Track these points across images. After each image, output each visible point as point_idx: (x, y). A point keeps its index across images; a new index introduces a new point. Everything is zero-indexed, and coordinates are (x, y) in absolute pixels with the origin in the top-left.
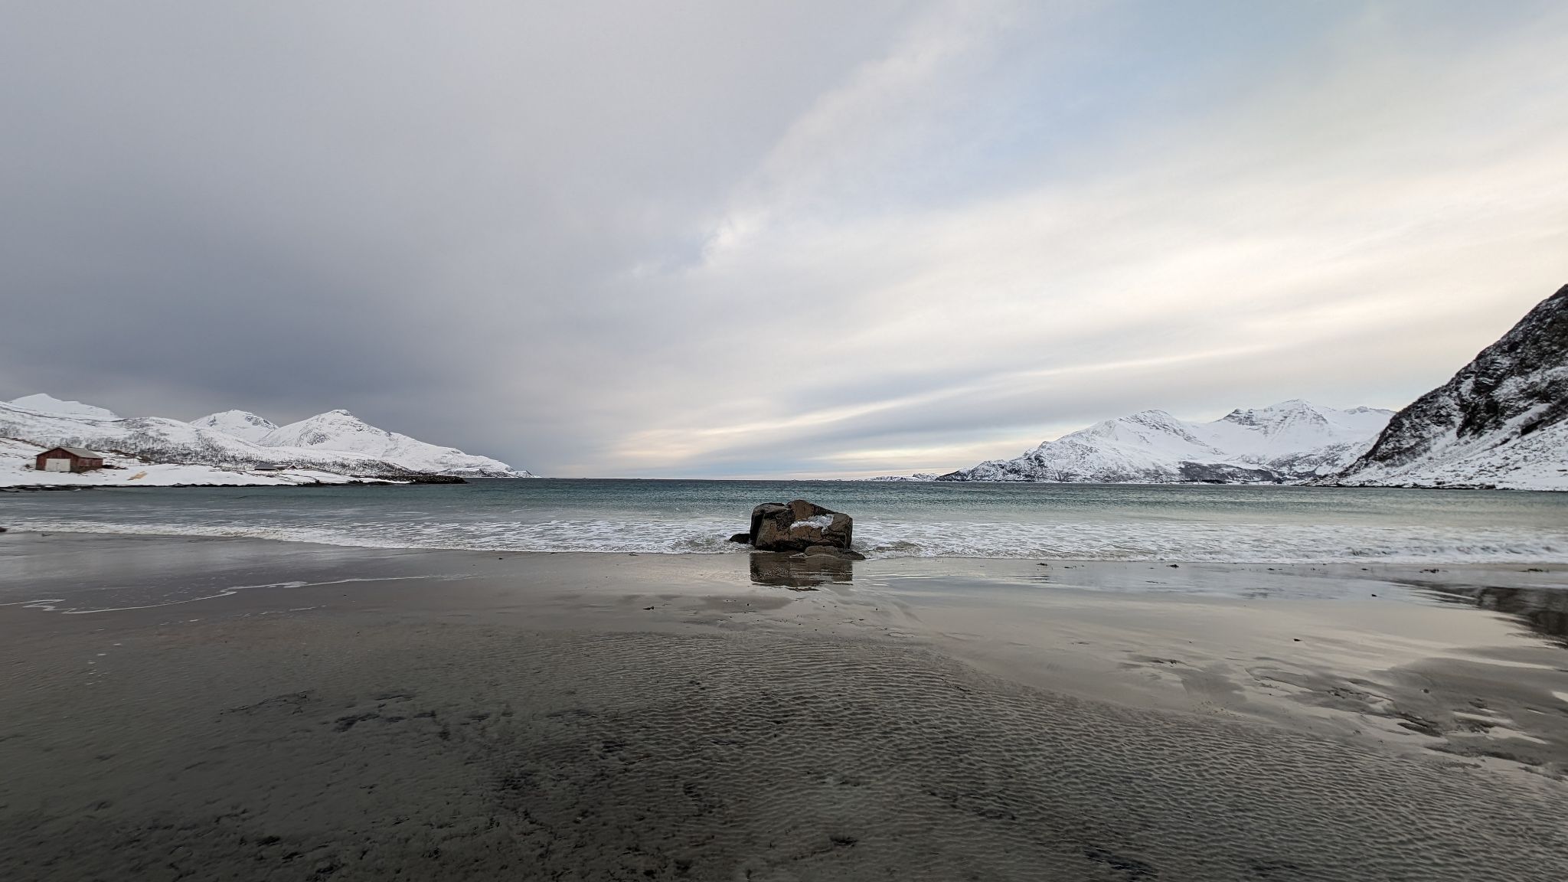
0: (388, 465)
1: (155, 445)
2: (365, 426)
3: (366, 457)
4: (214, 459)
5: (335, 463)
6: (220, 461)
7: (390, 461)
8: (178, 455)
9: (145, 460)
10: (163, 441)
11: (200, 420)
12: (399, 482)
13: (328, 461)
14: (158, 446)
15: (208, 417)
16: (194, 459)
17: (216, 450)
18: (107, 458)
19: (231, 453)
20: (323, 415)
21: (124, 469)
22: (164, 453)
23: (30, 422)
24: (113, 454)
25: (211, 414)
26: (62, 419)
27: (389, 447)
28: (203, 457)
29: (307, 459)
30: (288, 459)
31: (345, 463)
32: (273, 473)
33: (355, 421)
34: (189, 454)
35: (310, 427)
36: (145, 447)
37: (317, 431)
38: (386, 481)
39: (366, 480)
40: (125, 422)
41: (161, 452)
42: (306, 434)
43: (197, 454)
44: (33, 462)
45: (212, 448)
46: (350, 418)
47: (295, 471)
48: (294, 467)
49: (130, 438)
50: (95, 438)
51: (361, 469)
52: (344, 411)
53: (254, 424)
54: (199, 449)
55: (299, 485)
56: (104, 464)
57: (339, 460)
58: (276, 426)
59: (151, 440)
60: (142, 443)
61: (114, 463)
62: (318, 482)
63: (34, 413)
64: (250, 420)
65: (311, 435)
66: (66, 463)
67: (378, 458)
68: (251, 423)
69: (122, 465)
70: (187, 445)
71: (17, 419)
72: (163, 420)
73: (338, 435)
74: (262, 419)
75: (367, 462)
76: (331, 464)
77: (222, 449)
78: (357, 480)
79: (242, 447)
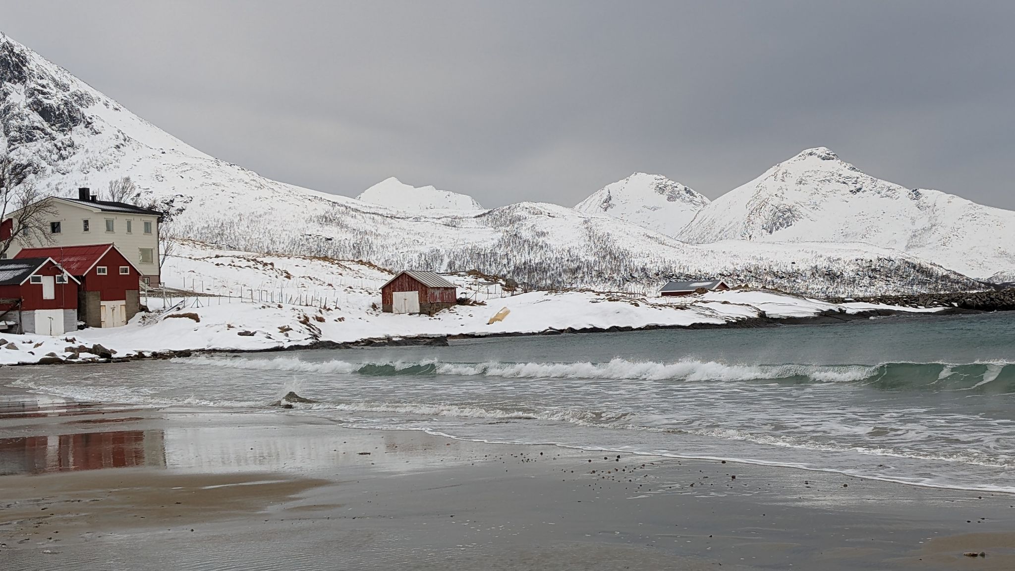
0: (921, 270)
1: (532, 256)
2: (866, 181)
3: (872, 253)
4: (615, 275)
5: (815, 271)
6: (625, 280)
7: (922, 258)
8: (565, 271)
9: (510, 287)
10: (542, 247)
11: (590, 200)
13: (802, 267)
14: (535, 258)
15: (599, 192)
16: (586, 279)
17: (616, 257)
18: (462, 285)
19: (638, 263)
20: (785, 165)
21: (482, 304)
22: (545, 271)
24: (470, 279)
25: (602, 188)
26: (417, 219)
27: (919, 225)
28: (600, 274)
29: (764, 265)
30: (731, 268)
31: (835, 268)
32: (689, 300)
33: (846, 172)
34: (579, 268)
35: (764, 195)
36: (519, 259)
37: (776, 201)
39: (852, 308)
40: (490, 216)
41: (541, 269)
42: (758, 209)
43: (590, 267)
44: (378, 299)
45: (610, 253)
46: (835, 165)
47: (725, 295)
48: (724, 287)
49: (500, 246)
50: (458, 250)
51: (866, 281)
52: (822, 151)
53: (669, 199)
54: (592, 259)
55: (729, 325)
56: (458, 296)
57: (822, 264)
58: (706, 199)
59: (526, 246)
60: (515, 253)
61: (471, 295)
62: (762, 315)
63: (385, 213)
64: (662, 190)
65: (766, 213)
66: (412, 298)
67: (898, 254)
68: (664, 197)
69: (480, 298)
70: (575, 252)
72: (538, 206)
73: (815, 207)
74: (681, 187)
75: (876, 264)
76: (809, 274)
77: (625, 254)
78: (835, 307)
79: (654, 248)
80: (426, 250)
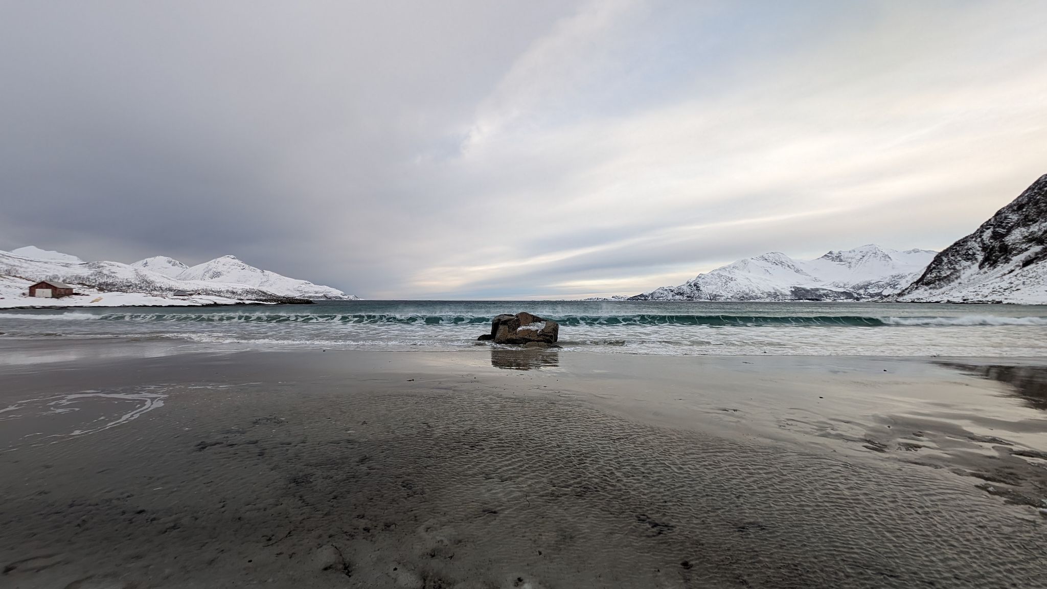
0: (263, 292)
1: (108, 280)
2: (246, 266)
3: (248, 287)
4: (148, 289)
5: (227, 291)
6: (152, 290)
7: (264, 289)
8: (124, 286)
9: (101, 290)
10: (113, 277)
11: (137, 263)
12: (269, 303)
13: (223, 290)
14: (110, 281)
15: (142, 261)
16: (134, 289)
17: (149, 283)
18: (76, 288)
19: (158, 285)
20: (219, 259)
21: (88, 295)
22: (114, 285)
23: (25, 265)
24: (80, 286)
25: (144, 259)
26: (46, 263)
27: (263, 280)
28: (141, 288)
29: (209, 288)
30: (196, 289)
31: (235, 291)
32: (186, 297)
33: (240, 263)
34: (131, 285)
35: (210, 267)
36: (102, 281)
37: (215, 270)
38: (261, 302)
39: (247, 302)
40: (87, 264)
41: (112, 285)
42: (207, 272)
43: (136, 285)
44: (27, 291)
45: (146, 281)
46: (236, 261)
47: (200, 296)
48: (199, 294)
49: (91, 275)
50: (69, 275)
51: (245, 295)
52: (232, 256)
53: (173, 265)
54: (137, 282)
55: (203, 306)
56: (74, 292)
57: (230, 289)
58: (187, 267)
59: (105, 276)
60: (99, 278)
61: (80, 292)
62: (215, 303)
63: (27, 259)
64: (170, 262)
65: (211, 273)
66: (49, 292)
67: (256, 288)
68: (171, 265)
69: (86, 293)
70: (129, 280)
71: (17, 263)
72: (112, 263)
73: (229, 272)
74: (178, 262)
75: (248, 290)
76: (225, 292)
77: (153, 282)
78: (241, 302)
79: (166, 281)
80: (50, 274)
